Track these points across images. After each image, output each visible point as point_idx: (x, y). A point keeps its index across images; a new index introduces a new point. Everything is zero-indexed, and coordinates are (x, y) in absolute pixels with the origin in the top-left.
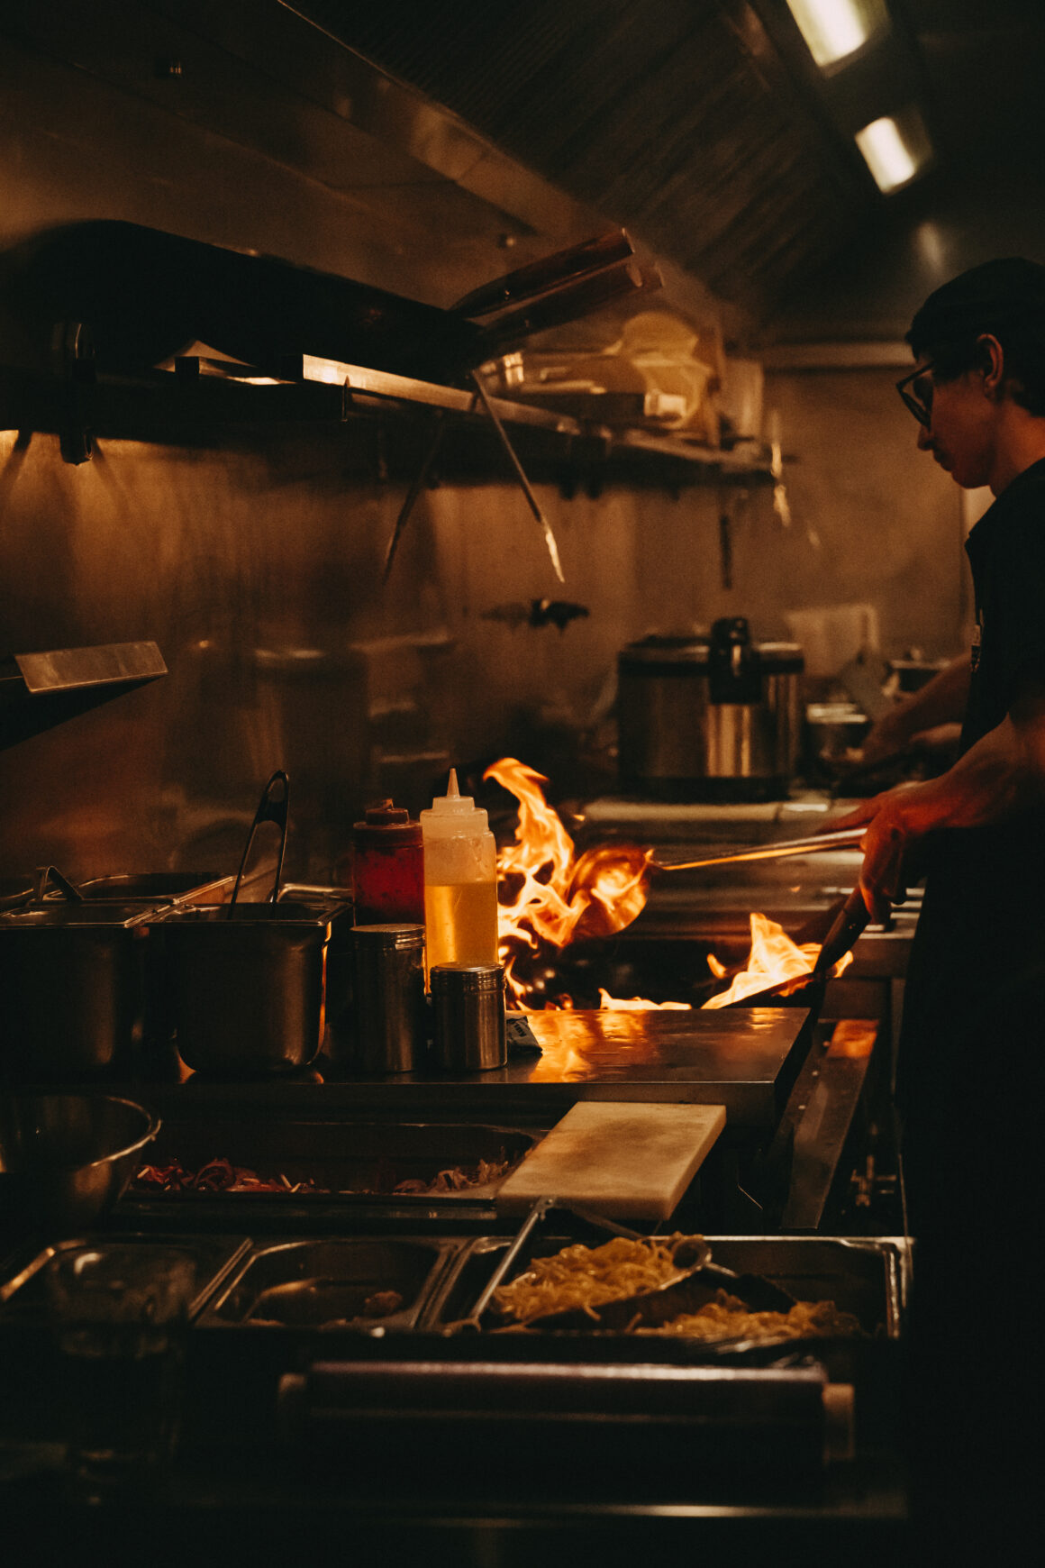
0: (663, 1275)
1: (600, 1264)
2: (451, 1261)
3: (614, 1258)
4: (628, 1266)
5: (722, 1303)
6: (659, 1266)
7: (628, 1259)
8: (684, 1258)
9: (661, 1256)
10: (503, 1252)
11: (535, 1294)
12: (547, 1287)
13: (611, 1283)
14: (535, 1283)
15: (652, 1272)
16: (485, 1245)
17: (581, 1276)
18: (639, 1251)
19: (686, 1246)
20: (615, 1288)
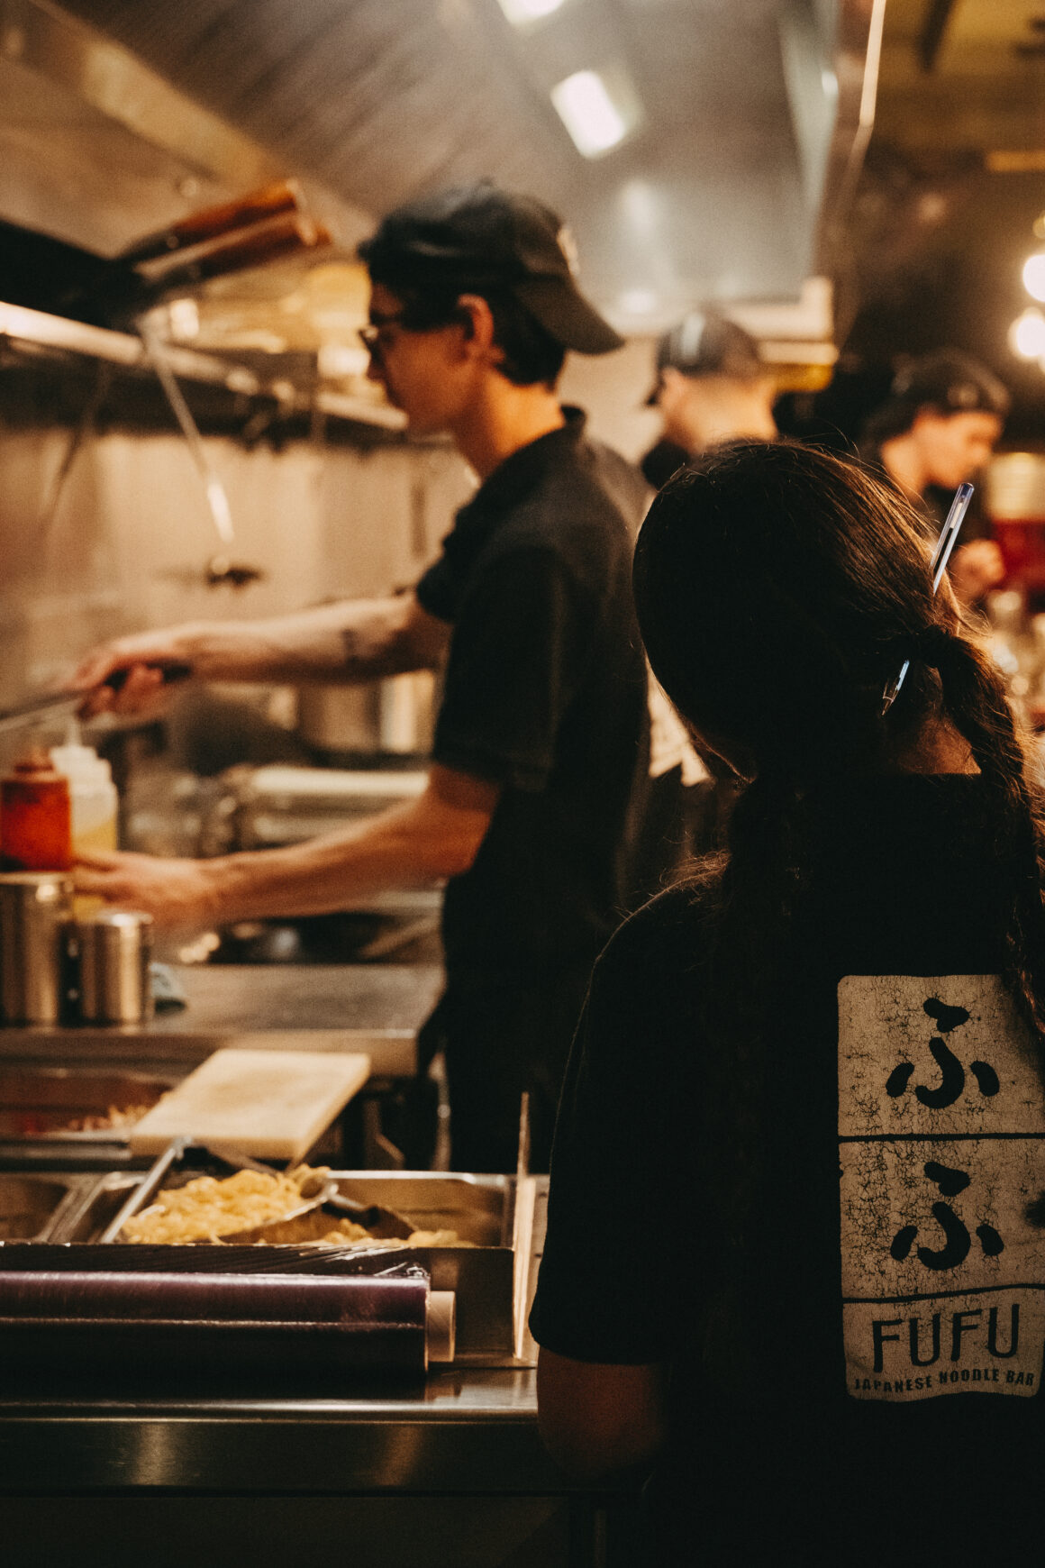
0: (289, 1206)
1: (228, 1197)
2: (80, 1196)
3: (242, 1191)
4: (255, 1198)
5: (346, 1233)
6: (285, 1198)
7: (254, 1191)
8: (310, 1191)
9: (288, 1189)
10: (135, 1187)
11: (162, 1225)
12: (175, 1218)
13: (237, 1214)
14: (163, 1215)
15: (280, 1204)
16: (116, 1181)
17: (208, 1207)
18: (266, 1184)
19: (312, 1181)
20: (241, 1218)
